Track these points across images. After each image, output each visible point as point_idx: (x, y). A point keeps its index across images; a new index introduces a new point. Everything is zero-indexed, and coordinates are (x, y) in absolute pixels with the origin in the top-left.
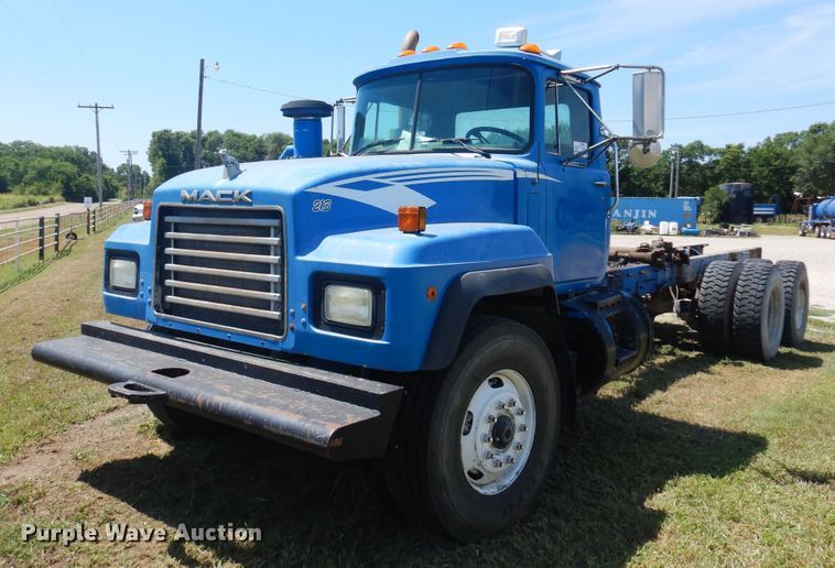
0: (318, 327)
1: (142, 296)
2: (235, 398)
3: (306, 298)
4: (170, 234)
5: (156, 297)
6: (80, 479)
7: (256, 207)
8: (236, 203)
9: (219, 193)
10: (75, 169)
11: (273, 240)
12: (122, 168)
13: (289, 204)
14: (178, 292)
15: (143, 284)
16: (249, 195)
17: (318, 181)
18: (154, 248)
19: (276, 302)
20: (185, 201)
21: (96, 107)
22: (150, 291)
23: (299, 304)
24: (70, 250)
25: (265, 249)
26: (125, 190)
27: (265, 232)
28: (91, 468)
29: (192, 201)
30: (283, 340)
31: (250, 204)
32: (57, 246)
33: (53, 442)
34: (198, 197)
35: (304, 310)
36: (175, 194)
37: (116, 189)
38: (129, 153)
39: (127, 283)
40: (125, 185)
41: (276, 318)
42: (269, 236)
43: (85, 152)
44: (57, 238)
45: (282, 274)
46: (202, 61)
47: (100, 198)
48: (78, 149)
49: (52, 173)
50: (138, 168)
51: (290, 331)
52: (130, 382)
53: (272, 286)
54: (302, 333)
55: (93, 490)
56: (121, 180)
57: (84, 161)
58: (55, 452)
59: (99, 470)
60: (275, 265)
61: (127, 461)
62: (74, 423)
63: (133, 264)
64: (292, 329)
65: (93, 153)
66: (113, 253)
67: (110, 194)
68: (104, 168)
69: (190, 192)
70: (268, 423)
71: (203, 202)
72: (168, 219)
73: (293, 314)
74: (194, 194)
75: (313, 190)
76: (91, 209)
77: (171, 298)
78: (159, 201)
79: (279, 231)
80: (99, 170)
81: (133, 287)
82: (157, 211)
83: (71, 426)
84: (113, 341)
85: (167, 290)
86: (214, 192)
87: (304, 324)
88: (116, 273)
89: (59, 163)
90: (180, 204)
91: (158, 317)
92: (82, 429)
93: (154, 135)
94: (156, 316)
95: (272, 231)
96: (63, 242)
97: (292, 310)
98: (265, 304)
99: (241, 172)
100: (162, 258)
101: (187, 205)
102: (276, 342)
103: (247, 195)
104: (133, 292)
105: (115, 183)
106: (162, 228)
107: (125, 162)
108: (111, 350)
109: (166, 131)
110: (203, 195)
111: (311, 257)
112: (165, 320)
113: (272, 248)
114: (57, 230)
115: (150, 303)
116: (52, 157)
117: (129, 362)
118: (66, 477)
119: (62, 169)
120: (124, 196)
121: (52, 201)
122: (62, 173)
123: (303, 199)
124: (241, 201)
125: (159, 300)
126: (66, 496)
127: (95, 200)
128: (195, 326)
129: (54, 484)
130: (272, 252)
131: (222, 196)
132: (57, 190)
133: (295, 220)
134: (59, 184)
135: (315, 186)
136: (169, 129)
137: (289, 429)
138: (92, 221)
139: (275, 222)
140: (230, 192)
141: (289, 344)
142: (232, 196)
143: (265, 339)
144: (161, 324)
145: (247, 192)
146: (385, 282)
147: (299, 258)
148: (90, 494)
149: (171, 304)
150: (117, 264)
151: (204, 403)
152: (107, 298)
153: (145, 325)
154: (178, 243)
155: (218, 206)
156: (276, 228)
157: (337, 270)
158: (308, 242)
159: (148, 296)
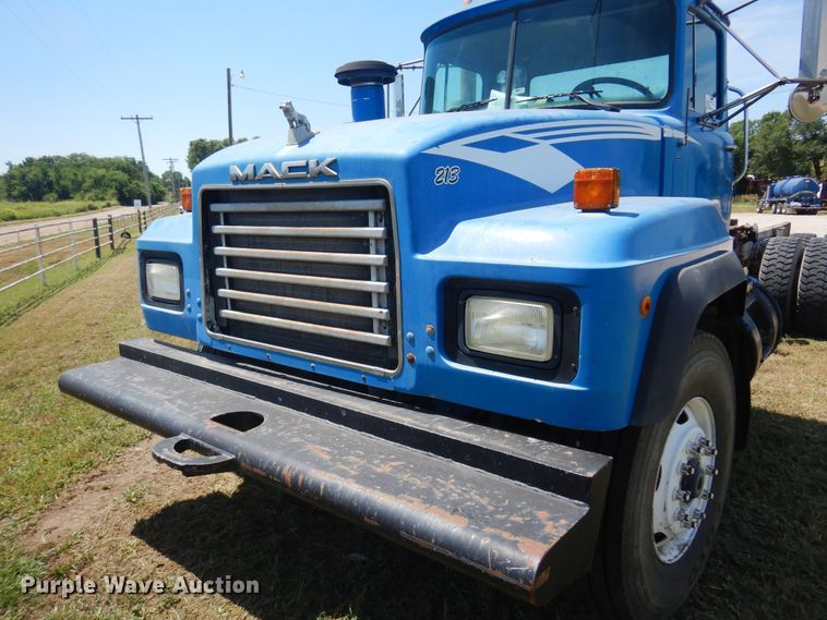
0: (455, 361)
1: (190, 310)
2: (343, 474)
3: (433, 317)
4: (219, 229)
5: (207, 311)
6: (134, 533)
7: (344, 182)
8: (313, 179)
9: (285, 166)
10: (126, 177)
11: (374, 231)
12: (166, 175)
13: (400, 174)
14: (236, 305)
15: (189, 294)
16: (333, 164)
17: (441, 138)
18: (199, 249)
19: (380, 321)
20: (237, 180)
21: (137, 119)
22: (199, 304)
23: (421, 327)
24: (124, 248)
25: (361, 245)
26: (171, 194)
27: (360, 219)
28: (147, 515)
29: (246, 180)
30: (397, 377)
31: (335, 178)
32: (112, 245)
33: (104, 472)
34: (255, 174)
35: (431, 334)
36: (223, 171)
37: (163, 193)
38: (171, 161)
39: (170, 293)
40: (170, 190)
41: (384, 343)
42: (367, 225)
43: (133, 162)
44: (111, 238)
45: (391, 280)
46: (229, 70)
47: (149, 200)
48: (126, 158)
49: (106, 180)
50: (180, 174)
51: (407, 364)
52: (183, 437)
53: (375, 299)
54: (428, 367)
55: (151, 550)
56: (166, 185)
57: (134, 169)
58: (106, 488)
59: (157, 517)
60: (378, 268)
61: (190, 502)
62: (128, 446)
63: (174, 269)
64: (412, 361)
65: (140, 162)
66: (149, 256)
67: (157, 198)
68: (151, 175)
69: (242, 167)
70: (408, 529)
71: (264, 180)
72: (215, 207)
73: (412, 341)
74: (249, 170)
75: (433, 151)
76: (142, 211)
77: (228, 313)
78: (200, 185)
79: (384, 217)
80: (146, 177)
81: (178, 298)
82: (199, 197)
83: (124, 449)
84: (158, 366)
85: (222, 303)
86: (278, 164)
87: (431, 355)
88: (154, 280)
89: (111, 172)
90: (230, 186)
91: (213, 338)
92: (137, 454)
93: (191, 144)
94: (210, 336)
95: (371, 217)
96: (118, 241)
97: (410, 334)
98: (366, 324)
99: (313, 136)
100: (211, 261)
101: (240, 186)
102: (385, 378)
103: (330, 165)
104: (179, 304)
105: (162, 188)
106: (207, 220)
107: (168, 169)
108: (155, 382)
109: (202, 140)
110: (262, 171)
111: (436, 255)
112: (223, 341)
113: (372, 242)
114: (111, 230)
115: (200, 319)
116: (105, 167)
117: (179, 401)
118: (118, 528)
119: (115, 177)
120: (170, 199)
121: (109, 205)
122: (115, 180)
123: (419, 166)
124: (321, 176)
125: (212, 314)
126: (119, 563)
127: (144, 203)
128: (264, 350)
129: (104, 541)
130: (372, 249)
131: (291, 169)
132: (113, 195)
133: (411, 199)
134: (113, 191)
135: (437, 144)
136: (203, 138)
137: (448, 544)
138: (143, 221)
139: (377, 204)
140: (303, 163)
141: (408, 381)
142: (306, 168)
143: (367, 373)
144: (217, 346)
145: (329, 160)
146: (577, 292)
147: (420, 257)
148: (148, 559)
149: (228, 320)
150: (155, 269)
151: (295, 480)
152: (146, 312)
153: (196, 346)
154: (232, 240)
155: (285, 185)
156: (376, 213)
157: (489, 274)
158: (433, 231)
159: (197, 309)
